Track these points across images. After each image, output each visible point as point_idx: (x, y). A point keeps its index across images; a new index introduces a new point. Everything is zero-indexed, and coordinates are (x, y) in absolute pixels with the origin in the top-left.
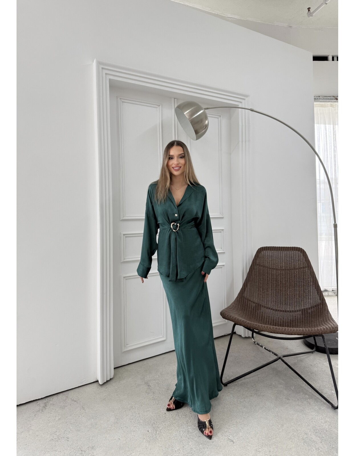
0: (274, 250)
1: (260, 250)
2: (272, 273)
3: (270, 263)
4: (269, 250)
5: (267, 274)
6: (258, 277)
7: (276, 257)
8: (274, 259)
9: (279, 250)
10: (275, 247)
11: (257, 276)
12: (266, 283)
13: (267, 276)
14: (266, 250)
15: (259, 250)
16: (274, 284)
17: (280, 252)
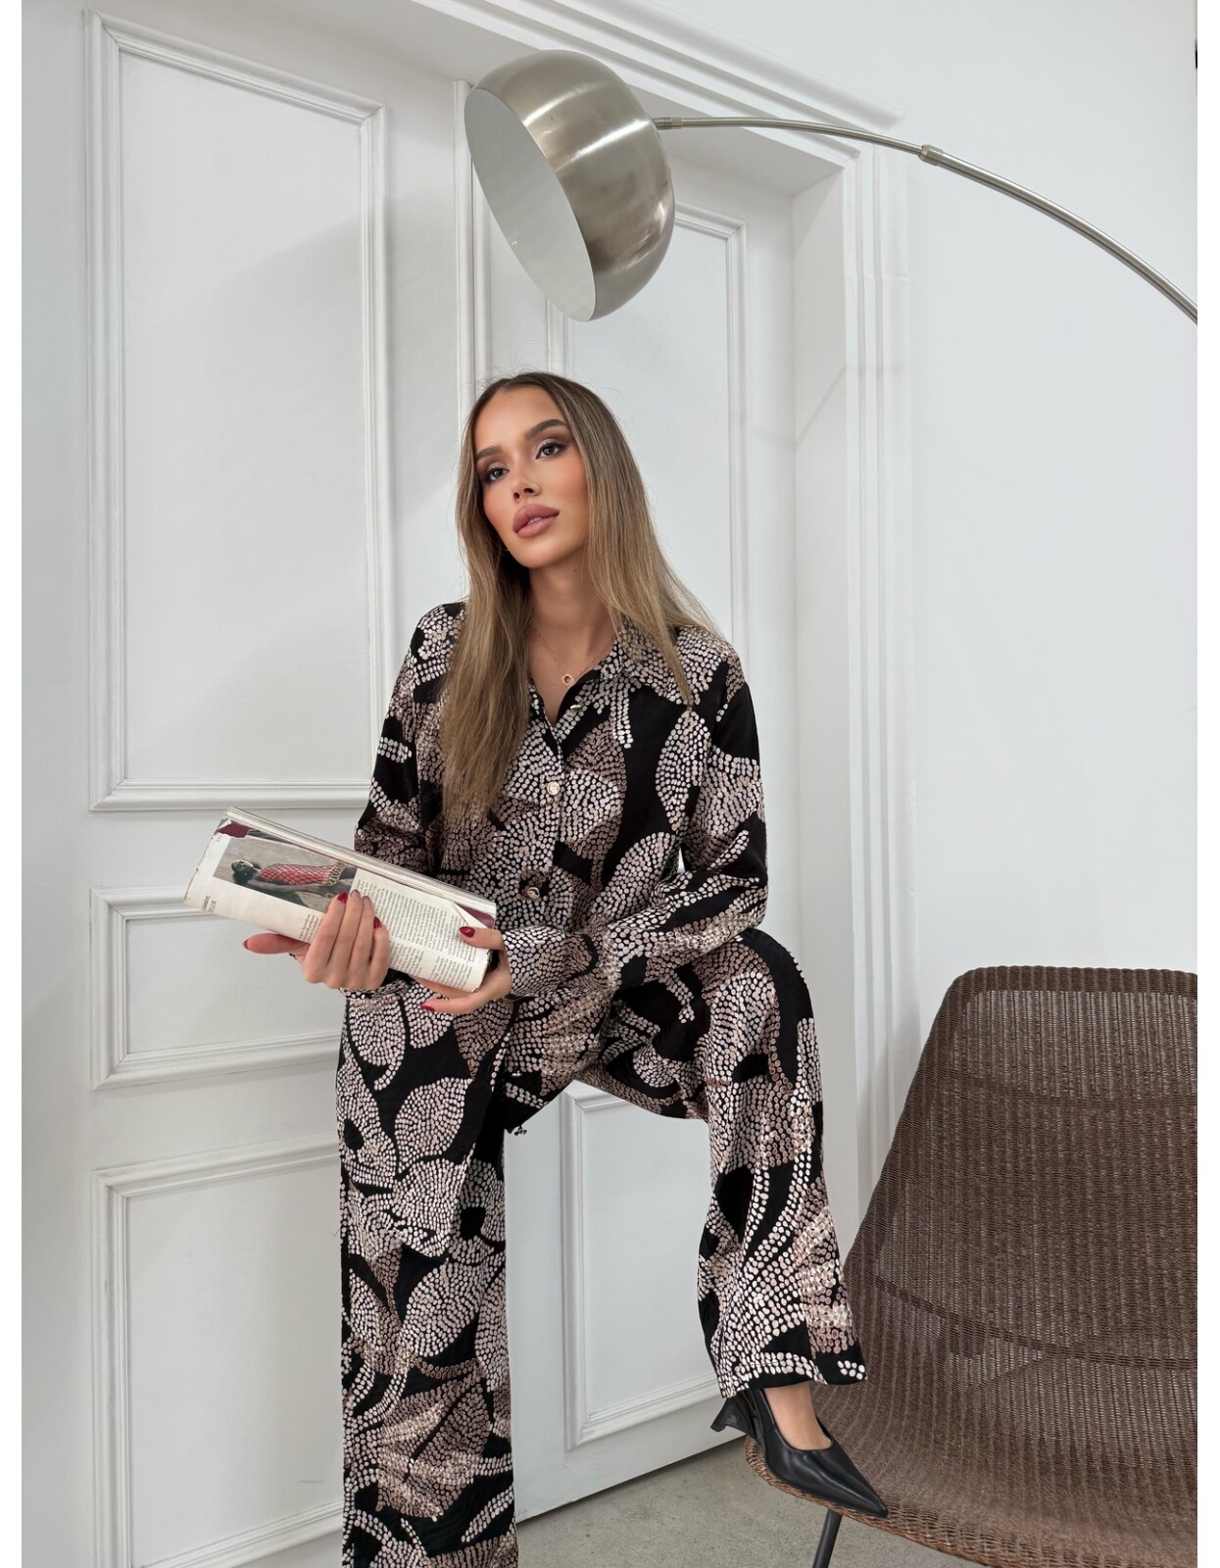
0: (1045, 986)
1: (966, 990)
2: (1041, 1126)
3: (1026, 1067)
4: (1015, 988)
5: (1015, 1132)
6: (957, 1155)
7: (1061, 1030)
8: (1049, 1045)
9: (1077, 988)
10: (1051, 970)
11: (952, 1147)
12: (1010, 1192)
13: (1015, 1150)
14: (1003, 988)
15: (960, 992)
16: (1057, 1197)
17: (1084, 1003)
